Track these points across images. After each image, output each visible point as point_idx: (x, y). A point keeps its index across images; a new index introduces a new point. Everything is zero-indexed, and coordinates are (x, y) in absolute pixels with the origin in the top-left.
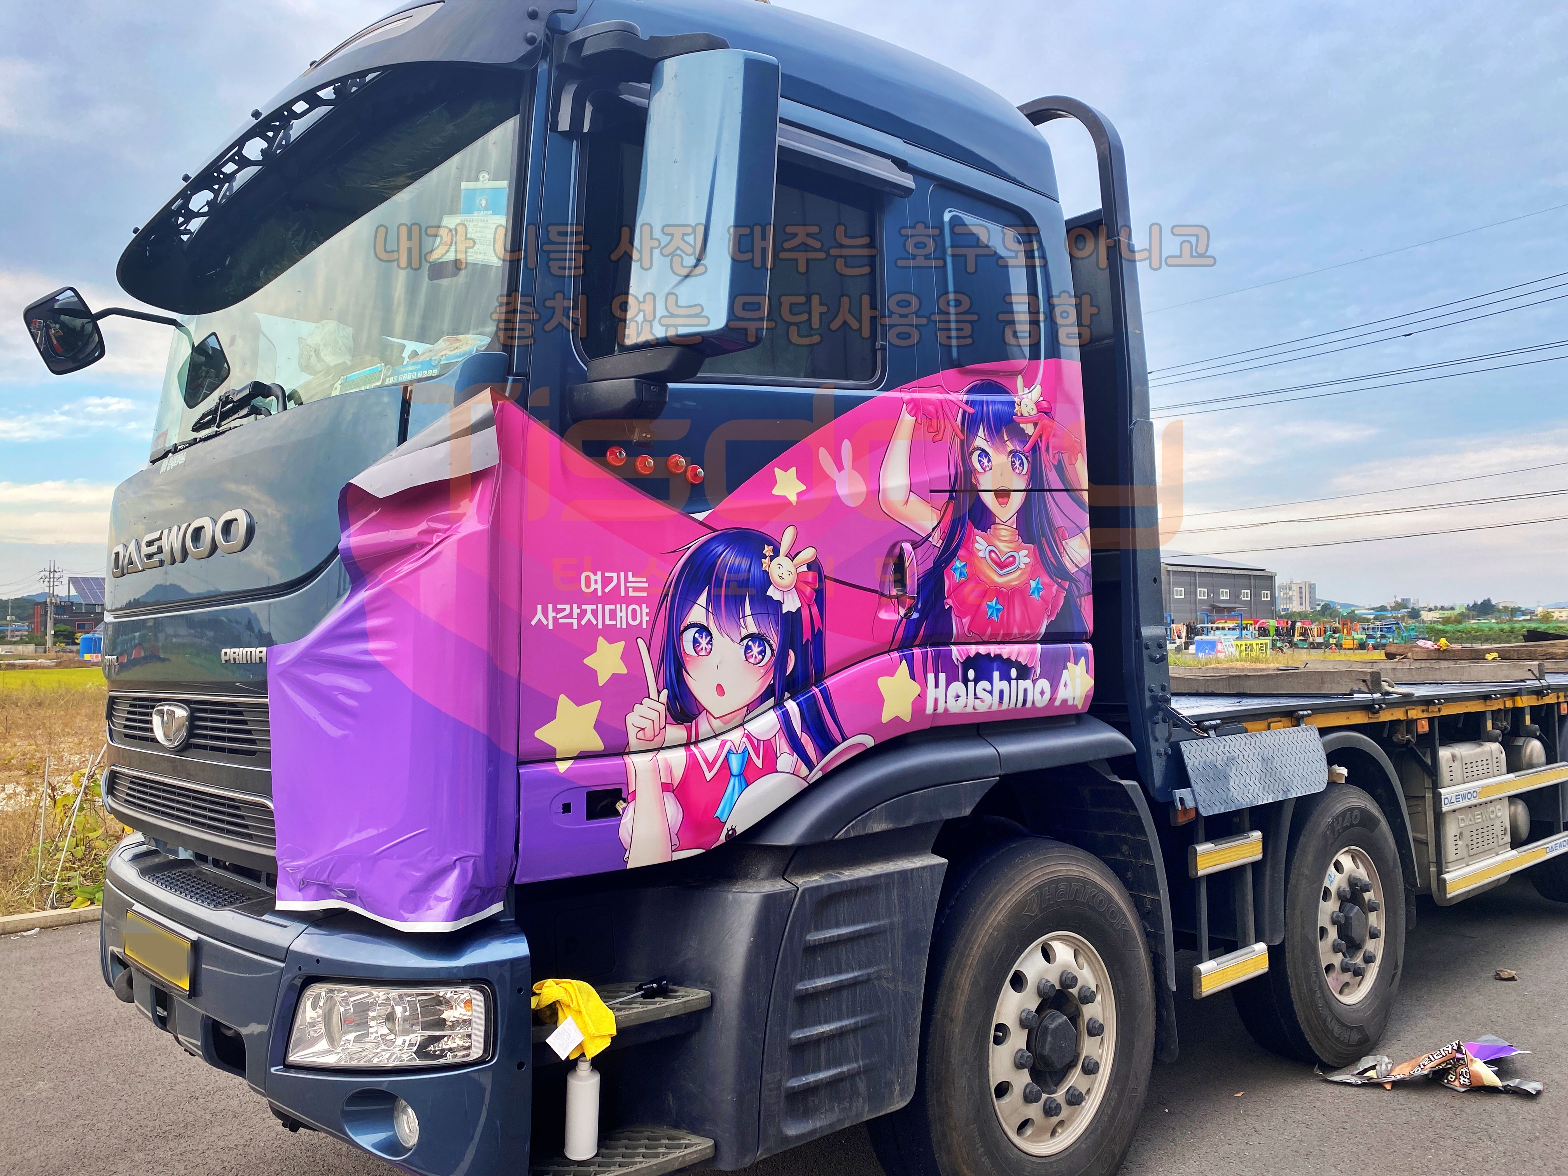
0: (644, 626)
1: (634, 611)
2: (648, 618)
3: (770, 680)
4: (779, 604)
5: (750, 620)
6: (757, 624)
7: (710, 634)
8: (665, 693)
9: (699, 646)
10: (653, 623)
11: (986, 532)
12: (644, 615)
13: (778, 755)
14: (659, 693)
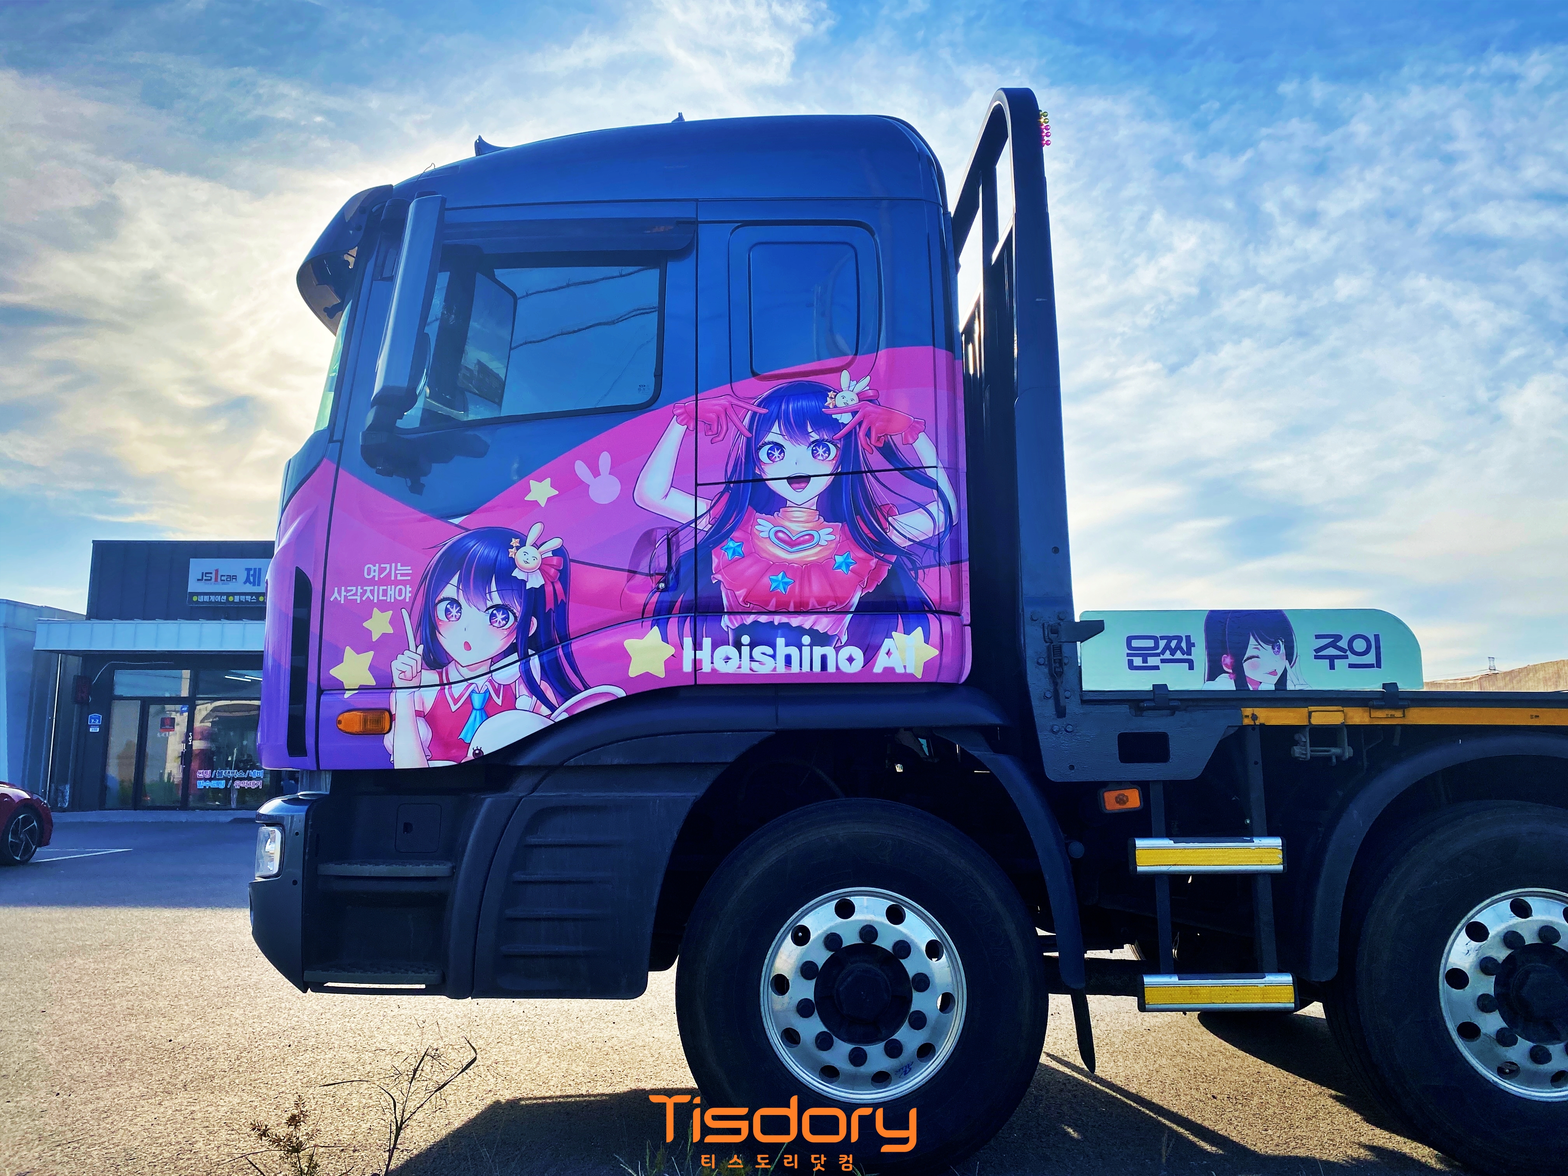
0: (407, 600)
1: (400, 590)
2: (410, 595)
3: (513, 639)
4: (524, 582)
5: (495, 595)
6: (502, 597)
7: (459, 605)
8: (421, 647)
9: (450, 614)
10: (414, 599)
11: (773, 516)
12: (407, 593)
13: (517, 696)
14: (417, 647)
